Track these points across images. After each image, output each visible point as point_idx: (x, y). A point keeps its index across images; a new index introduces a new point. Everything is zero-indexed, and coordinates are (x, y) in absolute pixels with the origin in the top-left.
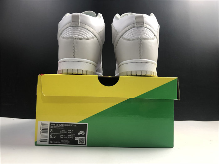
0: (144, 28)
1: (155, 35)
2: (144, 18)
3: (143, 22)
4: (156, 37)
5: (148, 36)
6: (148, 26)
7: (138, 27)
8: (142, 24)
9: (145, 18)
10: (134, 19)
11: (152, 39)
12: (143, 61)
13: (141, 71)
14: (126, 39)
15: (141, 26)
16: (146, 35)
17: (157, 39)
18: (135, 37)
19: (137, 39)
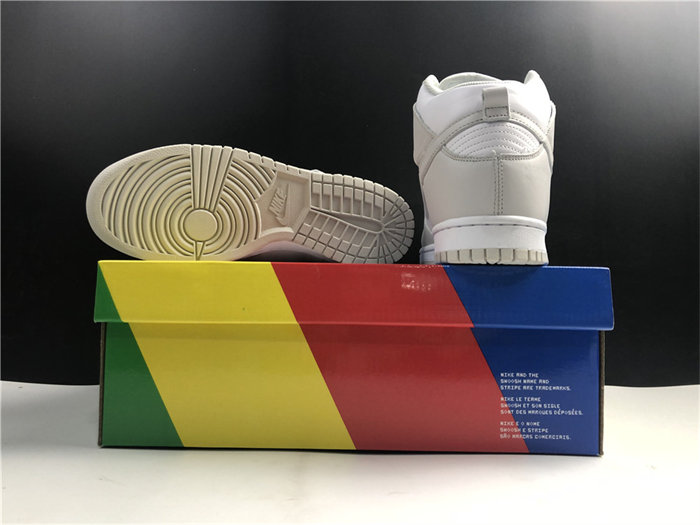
0: (508, 124)
1: (540, 143)
2: (509, 95)
3: (507, 107)
4: (545, 147)
5: (521, 148)
6: (522, 117)
7: (490, 122)
8: (504, 111)
9: (512, 92)
10: (481, 98)
11: (532, 156)
12: (504, 220)
13: (500, 250)
14: (456, 157)
15: (500, 118)
16: (515, 144)
17: (548, 153)
18: (484, 152)
19: (488, 158)
